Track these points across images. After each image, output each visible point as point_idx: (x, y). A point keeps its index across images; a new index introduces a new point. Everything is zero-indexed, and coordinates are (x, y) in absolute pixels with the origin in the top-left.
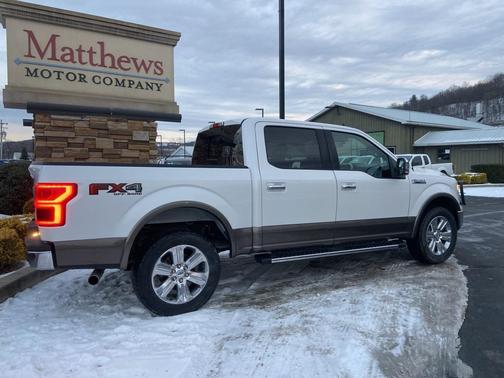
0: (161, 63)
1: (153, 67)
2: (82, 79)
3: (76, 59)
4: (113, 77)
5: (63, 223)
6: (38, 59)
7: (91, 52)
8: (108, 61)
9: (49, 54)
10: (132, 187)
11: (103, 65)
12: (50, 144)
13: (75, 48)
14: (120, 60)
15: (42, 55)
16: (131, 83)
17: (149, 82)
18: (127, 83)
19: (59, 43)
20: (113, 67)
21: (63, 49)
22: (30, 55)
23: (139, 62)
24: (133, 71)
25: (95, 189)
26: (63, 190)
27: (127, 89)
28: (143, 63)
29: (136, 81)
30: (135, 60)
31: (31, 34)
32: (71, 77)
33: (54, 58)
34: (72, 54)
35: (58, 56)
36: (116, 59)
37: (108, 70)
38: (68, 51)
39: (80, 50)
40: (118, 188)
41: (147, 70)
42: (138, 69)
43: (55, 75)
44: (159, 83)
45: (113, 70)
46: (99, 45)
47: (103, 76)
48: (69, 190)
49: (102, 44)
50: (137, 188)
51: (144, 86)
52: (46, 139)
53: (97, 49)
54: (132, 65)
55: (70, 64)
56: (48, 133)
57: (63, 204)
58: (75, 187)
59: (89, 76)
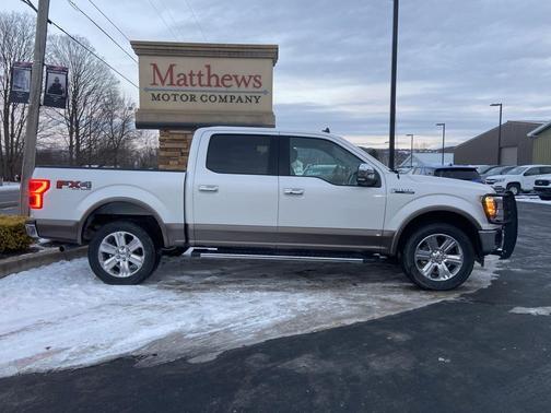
0: (260, 77)
1: (252, 80)
2: (193, 99)
3: (188, 83)
4: (217, 94)
5: (41, 207)
6: (160, 86)
7: (200, 75)
8: (213, 80)
9: (168, 81)
10: (84, 184)
11: (209, 85)
12: (169, 153)
13: (187, 73)
14: (223, 79)
15: (163, 82)
16: (232, 98)
17: (248, 95)
18: (229, 99)
19: (176, 71)
20: (218, 85)
21: (179, 76)
22: (154, 84)
23: (240, 78)
24: (235, 88)
25: (60, 185)
26: (42, 185)
27: (229, 104)
28: (243, 78)
29: (237, 95)
30: (236, 77)
31: (155, 66)
32: (184, 98)
33: (172, 84)
34: (185, 79)
35: (175, 82)
36: (220, 78)
37: (214, 89)
38: (182, 77)
39: (191, 75)
40: (75, 185)
41: (247, 85)
42: (239, 85)
43: (172, 98)
44: (257, 95)
45: (218, 89)
46: (206, 69)
47: (209, 94)
48: (45, 184)
49: (208, 67)
50: (88, 185)
51: (244, 99)
52: (166, 149)
53: (205, 72)
54: (234, 82)
55: (184, 87)
56: (167, 145)
57: (42, 194)
58: (48, 182)
59: (198, 95)
